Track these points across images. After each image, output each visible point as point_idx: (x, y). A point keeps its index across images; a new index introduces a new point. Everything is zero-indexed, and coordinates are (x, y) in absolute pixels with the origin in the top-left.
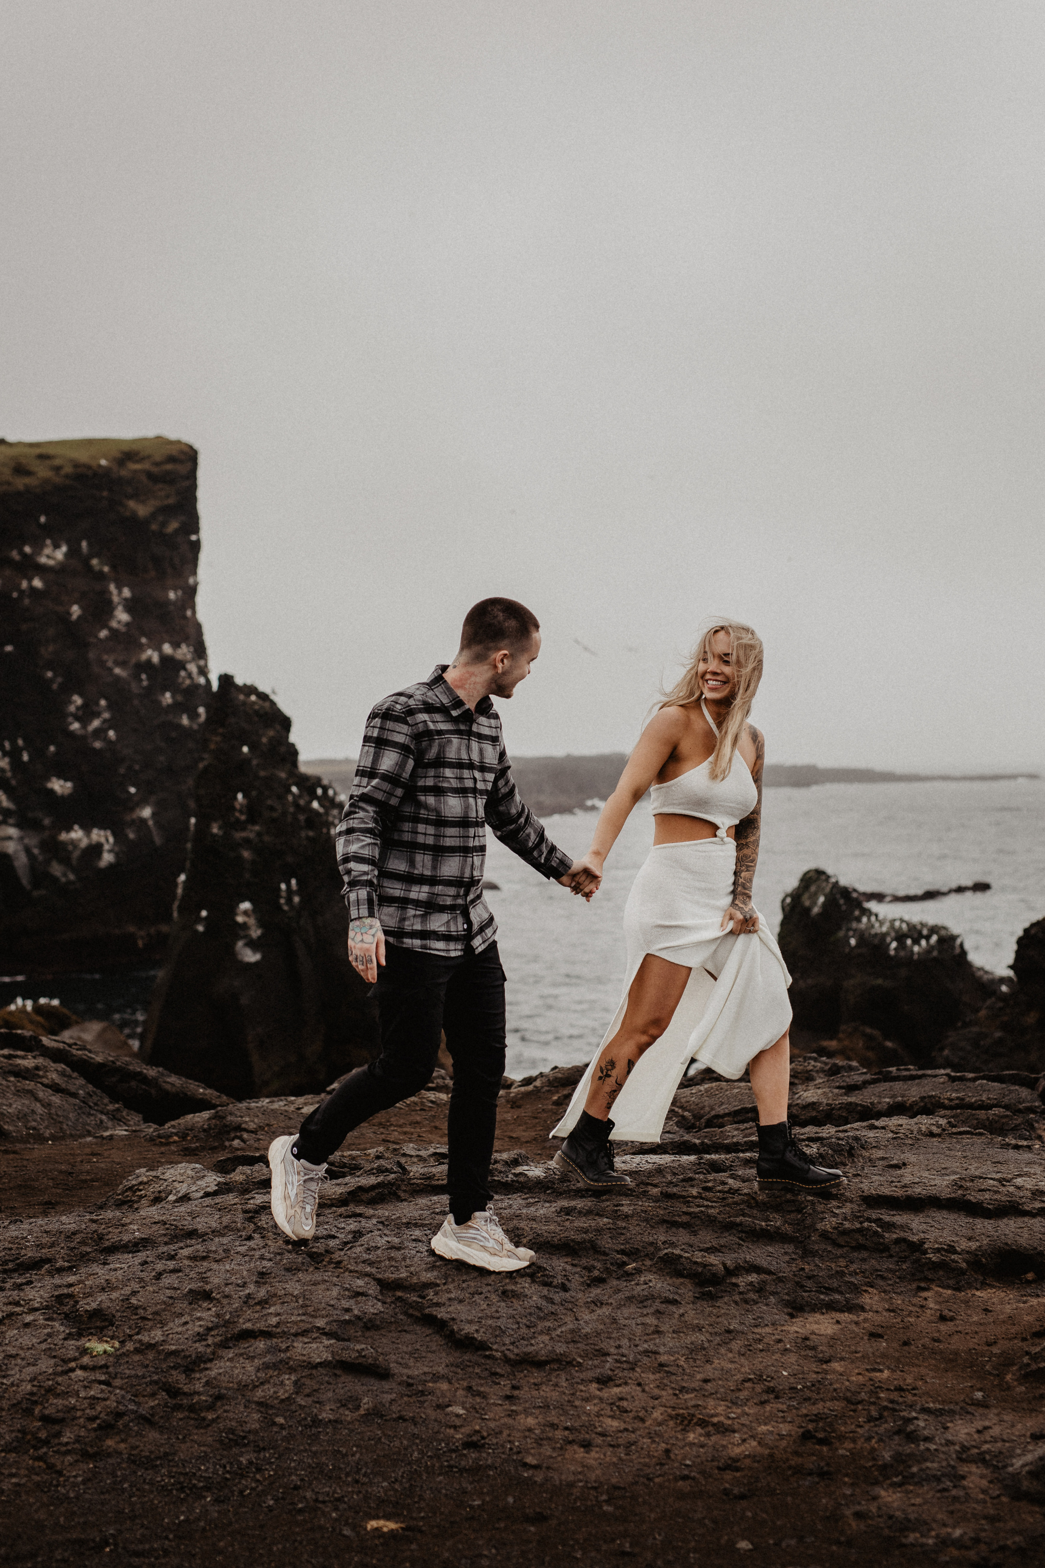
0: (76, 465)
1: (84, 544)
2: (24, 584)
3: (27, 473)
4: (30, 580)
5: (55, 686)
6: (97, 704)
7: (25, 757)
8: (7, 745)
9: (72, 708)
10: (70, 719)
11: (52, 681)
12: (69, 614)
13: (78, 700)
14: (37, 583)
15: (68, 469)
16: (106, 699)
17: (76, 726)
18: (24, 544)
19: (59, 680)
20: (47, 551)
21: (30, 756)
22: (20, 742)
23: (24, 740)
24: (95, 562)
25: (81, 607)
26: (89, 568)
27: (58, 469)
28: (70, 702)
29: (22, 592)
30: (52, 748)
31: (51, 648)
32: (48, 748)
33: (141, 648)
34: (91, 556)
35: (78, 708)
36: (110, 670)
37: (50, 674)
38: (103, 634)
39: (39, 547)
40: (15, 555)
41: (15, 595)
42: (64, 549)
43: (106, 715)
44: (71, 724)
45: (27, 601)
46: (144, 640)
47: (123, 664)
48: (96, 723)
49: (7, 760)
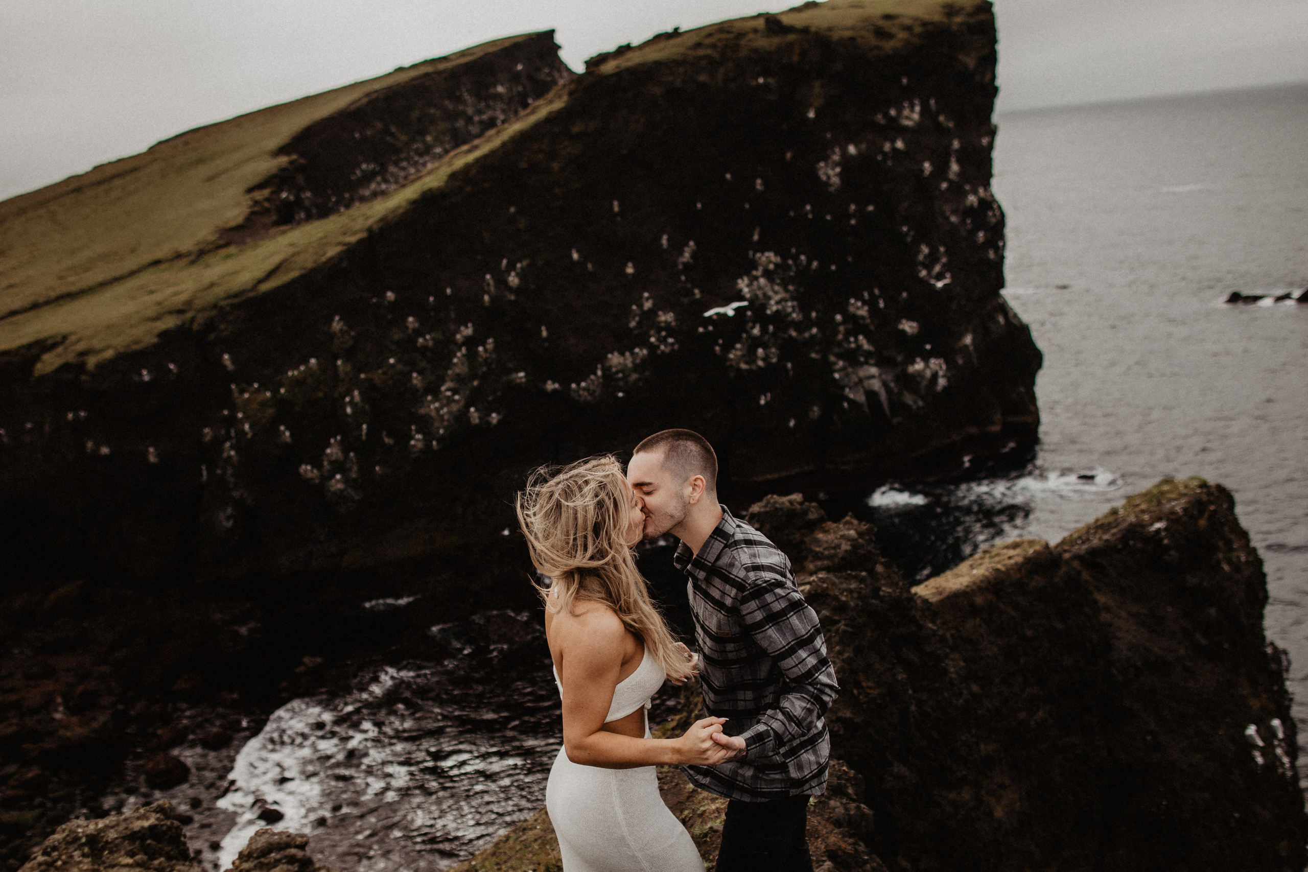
0: (924, 24)
1: (932, 102)
2: (887, 147)
3: (889, 36)
4: (893, 141)
5: (909, 239)
6: (938, 250)
7: (882, 304)
8: (866, 295)
9: (921, 257)
10: (920, 268)
11: (907, 234)
12: (922, 171)
13: (925, 250)
14: (899, 144)
15: (918, 30)
16: (945, 245)
17: (924, 273)
18: (889, 108)
19: (912, 233)
20: (906, 112)
21: (885, 301)
22: (876, 291)
23: (880, 290)
24: (942, 118)
25: (932, 164)
26: (938, 125)
27: (908, 28)
28: (919, 251)
29: (885, 154)
30: (905, 295)
31: (906, 204)
32: (900, 294)
33: (965, 194)
34: (939, 112)
35: (926, 257)
36: (948, 218)
37: (905, 229)
38: (944, 185)
39: (900, 110)
40: (879, 118)
41: (879, 158)
42: (917, 109)
43: (944, 260)
44: (920, 271)
45: (890, 163)
46: (967, 187)
47: (954, 212)
48: (937, 268)
49: (866, 308)
